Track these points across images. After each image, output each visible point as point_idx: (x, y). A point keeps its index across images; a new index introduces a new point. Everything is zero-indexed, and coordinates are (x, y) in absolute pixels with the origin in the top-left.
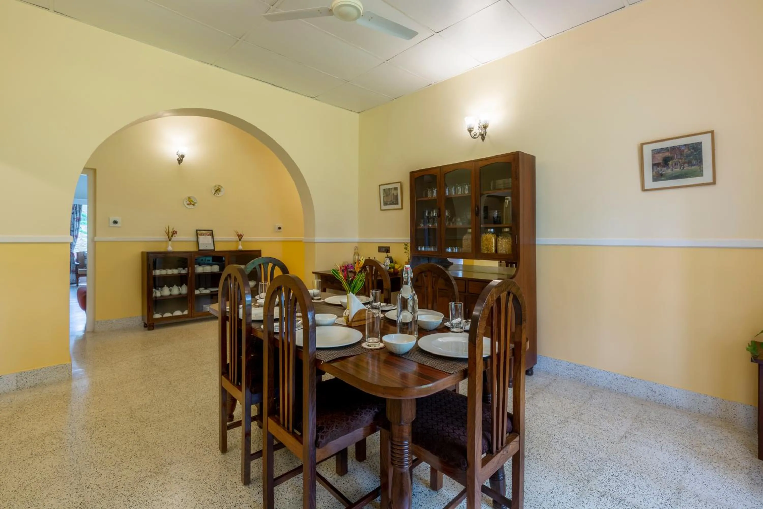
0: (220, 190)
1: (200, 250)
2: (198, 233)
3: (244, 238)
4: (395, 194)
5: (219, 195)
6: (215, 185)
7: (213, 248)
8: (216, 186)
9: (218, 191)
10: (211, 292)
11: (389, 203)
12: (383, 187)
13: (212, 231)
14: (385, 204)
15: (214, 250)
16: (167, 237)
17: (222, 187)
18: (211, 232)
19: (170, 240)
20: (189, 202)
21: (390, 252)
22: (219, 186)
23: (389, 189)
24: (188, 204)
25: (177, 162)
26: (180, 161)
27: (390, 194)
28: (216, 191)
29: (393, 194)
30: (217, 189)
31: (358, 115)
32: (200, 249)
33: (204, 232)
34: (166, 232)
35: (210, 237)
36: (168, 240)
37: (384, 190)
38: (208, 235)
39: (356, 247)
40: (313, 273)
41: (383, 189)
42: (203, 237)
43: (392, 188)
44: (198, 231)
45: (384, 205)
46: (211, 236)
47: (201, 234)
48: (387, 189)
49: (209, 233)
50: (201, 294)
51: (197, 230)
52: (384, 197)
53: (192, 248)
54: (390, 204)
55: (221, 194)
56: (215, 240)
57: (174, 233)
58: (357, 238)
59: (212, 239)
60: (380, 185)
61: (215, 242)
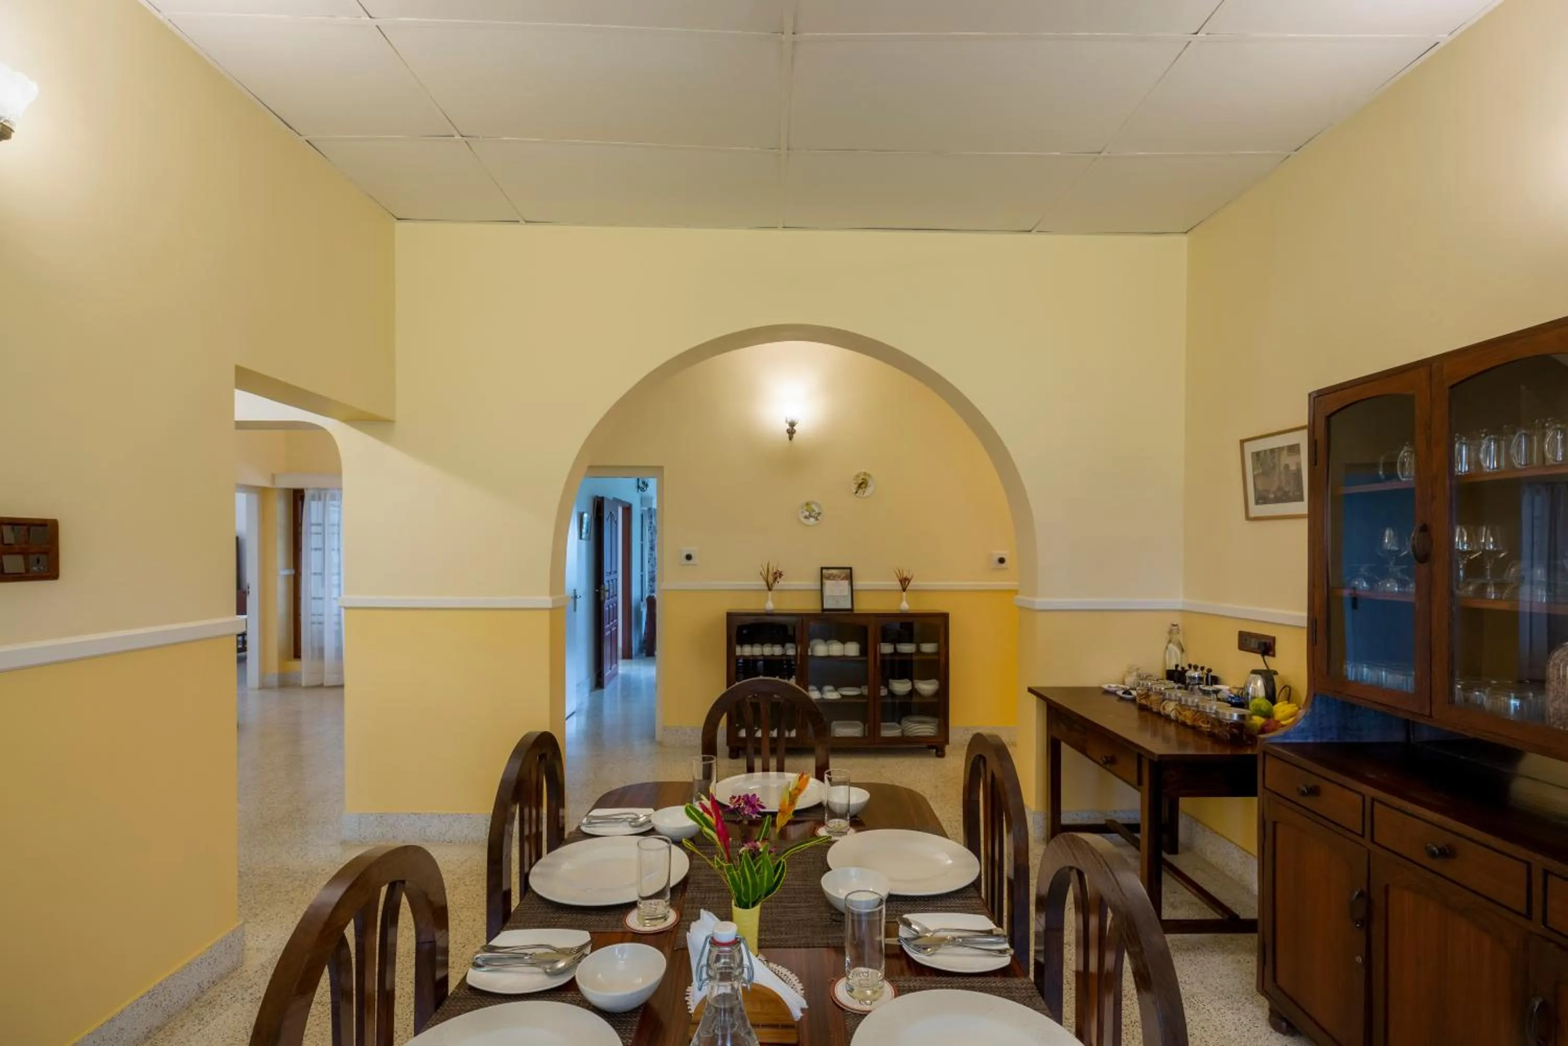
0: (867, 484)
1: (823, 610)
2: (824, 574)
3: (913, 584)
4: (1293, 468)
5: (865, 495)
6: (856, 472)
7: (849, 606)
8: (858, 476)
9: (863, 486)
10: (843, 696)
11: (1272, 496)
12: (1251, 448)
13: (851, 569)
14: (1262, 499)
15: (852, 610)
16: (765, 583)
17: (869, 475)
18: (848, 571)
19: (770, 589)
20: (807, 513)
21: (1274, 655)
22: (865, 474)
23: (1272, 451)
24: (806, 517)
25: (788, 435)
26: (791, 432)
27: (1274, 468)
28: (860, 486)
29: (1287, 466)
30: (861, 481)
31: (1184, 238)
32: (826, 606)
33: (835, 572)
34: (761, 574)
35: (846, 583)
36: (766, 588)
37: (1257, 455)
38: (842, 579)
39: (1173, 625)
40: (1030, 690)
41: (1253, 453)
42: (833, 582)
43: (1281, 449)
44: (824, 571)
45: (1257, 503)
46: (847, 579)
47: (828, 578)
48: (1265, 451)
49: (844, 575)
50: (822, 699)
51: (822, 569)
52: (1255, 477)
53: (809, 605)
54: (1278, 500)
55: (869, 491)
56: (854, 588)
57: (778, 575)
58: (1179, 601)
59: (850, 587)
60: (1242, 442)
61: (854, 593)
